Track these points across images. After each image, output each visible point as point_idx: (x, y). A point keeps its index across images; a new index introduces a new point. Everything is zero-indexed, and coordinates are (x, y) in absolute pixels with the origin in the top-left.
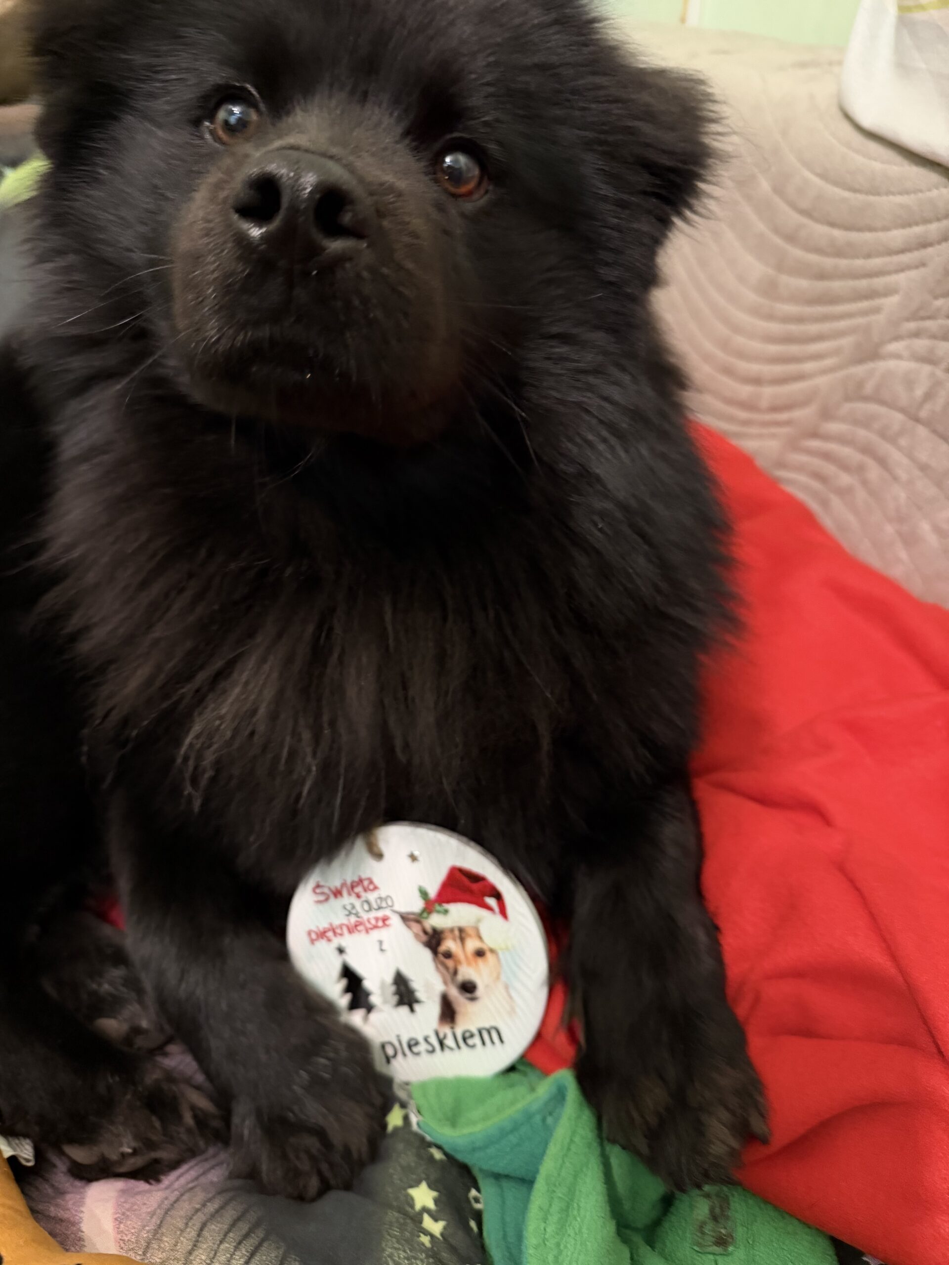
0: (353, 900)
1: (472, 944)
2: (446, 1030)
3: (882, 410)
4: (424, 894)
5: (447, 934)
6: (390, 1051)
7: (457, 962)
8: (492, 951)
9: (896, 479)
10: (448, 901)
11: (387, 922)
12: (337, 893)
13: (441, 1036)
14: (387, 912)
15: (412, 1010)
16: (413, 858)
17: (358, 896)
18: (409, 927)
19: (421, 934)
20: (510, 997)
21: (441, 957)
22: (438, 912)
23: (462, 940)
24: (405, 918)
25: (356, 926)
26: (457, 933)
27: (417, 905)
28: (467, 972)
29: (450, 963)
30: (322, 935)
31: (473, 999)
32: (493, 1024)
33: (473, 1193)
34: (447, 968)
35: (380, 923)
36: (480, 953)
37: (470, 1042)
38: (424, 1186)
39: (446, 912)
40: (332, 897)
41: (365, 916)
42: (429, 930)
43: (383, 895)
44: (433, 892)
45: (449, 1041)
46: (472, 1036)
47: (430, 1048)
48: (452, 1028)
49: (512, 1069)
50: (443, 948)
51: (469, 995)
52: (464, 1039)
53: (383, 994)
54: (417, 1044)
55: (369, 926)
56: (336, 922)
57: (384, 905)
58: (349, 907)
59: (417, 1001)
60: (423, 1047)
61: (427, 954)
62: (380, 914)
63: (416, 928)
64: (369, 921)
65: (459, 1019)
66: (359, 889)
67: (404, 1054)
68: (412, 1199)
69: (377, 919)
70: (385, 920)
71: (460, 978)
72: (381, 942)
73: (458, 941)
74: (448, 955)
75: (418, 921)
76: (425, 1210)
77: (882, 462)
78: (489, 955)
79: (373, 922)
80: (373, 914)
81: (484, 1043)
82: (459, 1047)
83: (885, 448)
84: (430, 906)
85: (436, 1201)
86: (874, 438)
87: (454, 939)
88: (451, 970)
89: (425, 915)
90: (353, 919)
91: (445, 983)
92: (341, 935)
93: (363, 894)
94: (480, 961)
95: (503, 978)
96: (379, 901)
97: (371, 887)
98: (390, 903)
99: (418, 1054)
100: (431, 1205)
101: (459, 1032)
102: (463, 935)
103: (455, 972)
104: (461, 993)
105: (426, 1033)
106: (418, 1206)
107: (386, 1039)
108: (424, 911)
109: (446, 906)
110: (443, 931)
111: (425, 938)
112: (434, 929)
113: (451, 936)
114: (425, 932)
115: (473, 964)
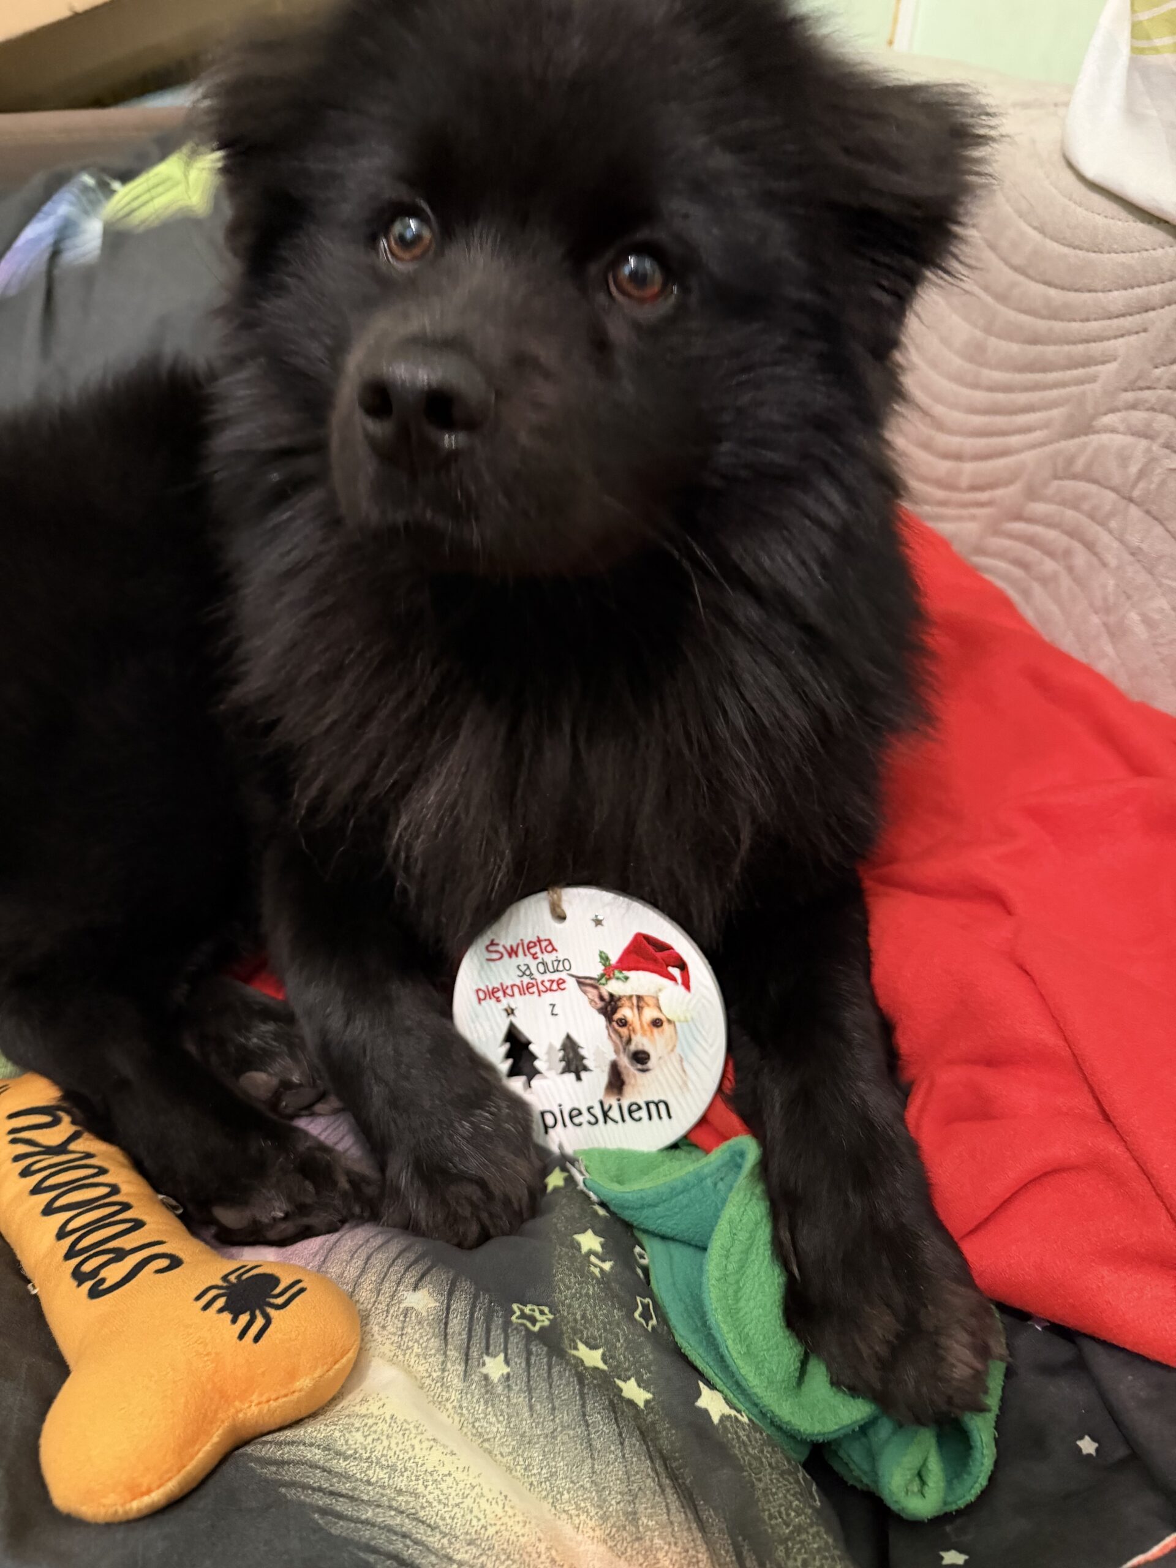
0: (529, 960)
1: (649, 1014)
2: (612, 1101)
3: (1093, 488)
4: (604, 958)
5: (624, 1001)
6: (550, 1120)
7: (634, 1031)
8: (669, 1021)
9: (1105, 565)
10: (629, 969)
11: (562, 986)
12: (512, 952)
13: (606, 1107)
14: (563, 975)
15: (579, 1078)
16: (598, 922)
17: (534, 956)
18: (585, 992)
19: (597, 1000)
20: (684, 1071)
21: (614, 1024)
22: (618, 979)
23: (640, 1008)
24: (581, 982)
25: (528, 989)
26: (635, 1001)
27: (595, 970)
28: (640, 1042)
29: (624, 1031)
30: (492, 993)
31: (644, 1071)
32: (663, 1098)
33: (638, 1249)
34: (621, 1037)
35: (555, 986)
36: (657, 1023)
37: (636, 1115)
38: (590, 1232)
39: (626, 979)
40: (506, 956)
41: (539, 978)
42: (607, 997)
43: (561, 958)
44: (614, 959)
45: (614, 1114)
46: (640, 1108)
47: (593, 1120)
48: (619, 1100)
49: (675, 1146)
50: (618, 1016)
51: (639, 1066)
52: (630, 1112)
53: (549, 1061)
54: (580, 1113)
55: (542, 988)
56: (508, 982)
57: (561, 968)
58: (523, 968)
59: (586, 1069)
60: (586, 1117)
61: (601, 1020)
62: (555, 976)
63: (593, 993)
64: (542, 982)
65: (627, 1089)
66: (537, 949)
67: (565, 1125)
68: (579, 1244)
69: (552, 981)
70: (562, 981)
71: (633, 1047)
72: (554, 1006)
73: (636, 1010)
74: (623, 1023)
75: (595, 987)
76: (591, 1252)
77: (1090, 546)
78: (665, 1025)
79: (548, 984)
80: (548, 976)
81: (650, 1118)
82: (623, 1120)
83: (1094, 530)
84: (609, 972)
85: (603, 1246)
86: (1085, 521)
87: (632, 1008)
88: (625, 1039)
89: (603, 981)
90: (526, 980)
91: (617, 1052)
92: (513, 995)
93: (539, 955)
94: (655, 1030)
95: (678, 1050)
96: (556, 964)
97: (549, 948)
98: (567, 966)
99: (580, 1125)
100: (598, 1248)
101: (625, 1105)
102: (641, 1004)
103: (629, 1041)
104: (632, 1065)
105: (590, 1104)
106: (584, 1249)
107: (547, 1108)
108: (602, 976)
109: (626, 973)
110: (620, 998)
111: (600, 1004)
112: (611, 995)
113: (627, 1003)
114: (601, 998)
115: (648, 1033)
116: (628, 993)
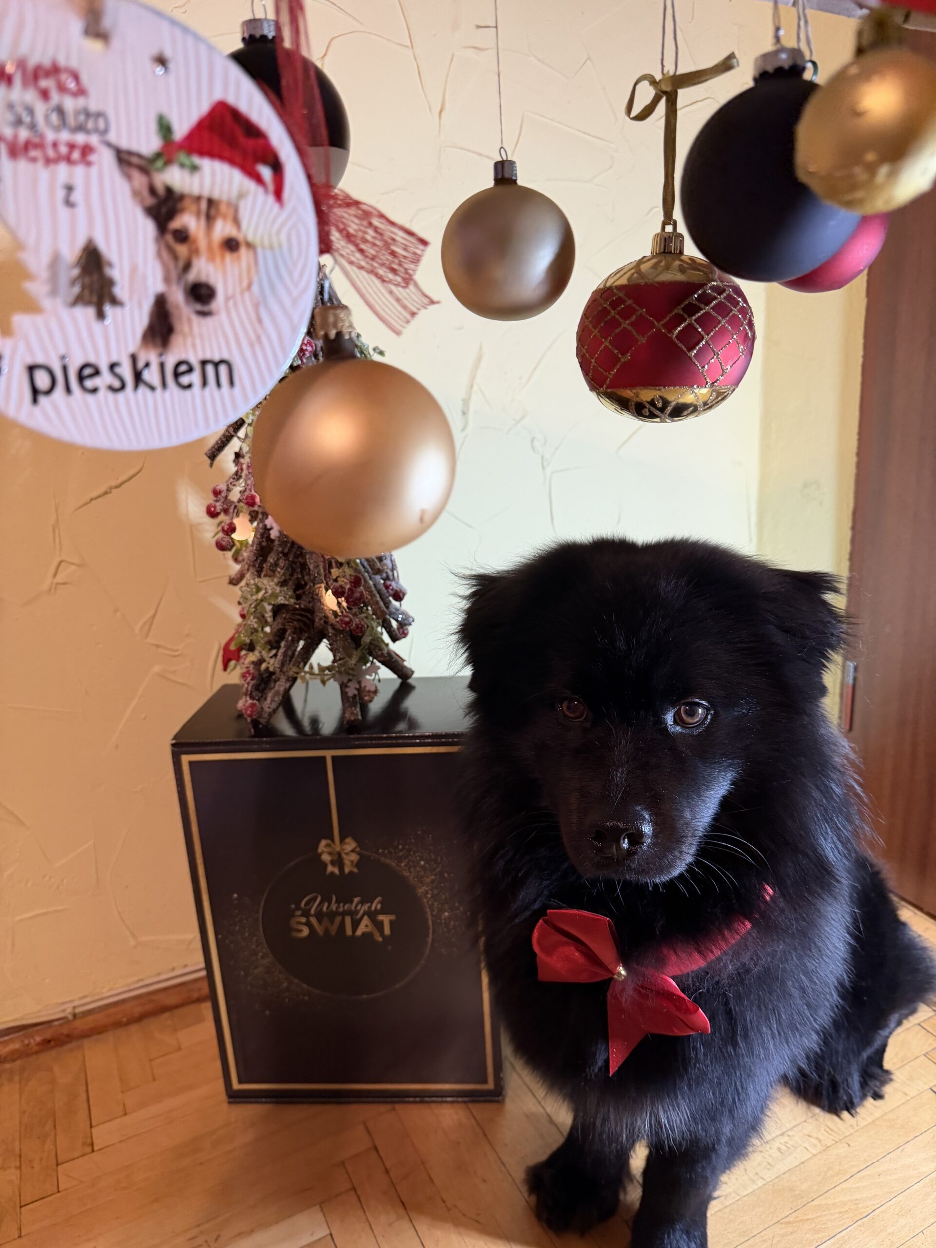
0: (31, 96)
1: (222, 229)
2: (151, 356)
4: (165, 128)
5: (187, 203)
6: (42, 380)
7: (195, 252)
8: (249, 245)
10: (202, 153)
11: (90, 157)
13: (141, 364)
14: (94, 140)
15: (101, 315)
16: (161, 61)
17: (45, 95)
18: (129, 177)
19: (146, 193)
20: (260, 320)
21: (169, 238)
22: (182, 166)
23: (210, 219)
24: (123, 159)
26: (204, 205)
27: (149, 143)
28: (205, 269)
29: (182, 250)
31: (204, 314)
32: (226, 356)
34: (175, 257)
35: (76, 155)
36: (231, 245)
37: (185, 380)
39: (194, 168)
41: (49, 134)
42: (161, 190)
43: (93, 108)
44: (181, 129)
45: (152, 376)
46: (190, 370)
47: (117, 384)
50: (176, 224)
51: (199, 307)
52: (176, 375)
53: (53, 279)
54: (97, 372)
55: (51, 153)
57: (90, 125)
58: (20, 109)
59: (115, 301)
60: (106, 379)
61: (147, 227)
62: (80, 139)
63: (139, 179)
64: (55, 145)
65: (177, 340)
66: (50, 83)
67: (68, 390)
69: (72, 146)
70: (87, 150)
71: (193, 276)
72: (69, 189)
73: (203, 219)
74: (182, 236)
75: (145, 170)
78: (243, 250)
79: (63, 150)
80: (65, 136)
81: (205, 385)
82: (164, 385)
84: (169, 152)
87: (198, 214)
88: (181, 264)
89: (159, 163)
90: (24, 134)
91: (167, 280)
93: (55, 94)
94: (228, 257)
95: (255, 288)
96: (82, 118)
97: (74, 87)
98: (101, 124)
99: (94, 390)
101: (170, 361)
102: (212, 211)
103: (187, 267)
104: (187, 301)
105: (114, 358)
107: (40, 359)
108: (158, 155)
109: (196, 160)
110: (182, 197)
111: (150, 201)
112: (169, 190)
113: (194, 207)
114: (152, 190)
115: (218, 259)
116: (196, 191)
